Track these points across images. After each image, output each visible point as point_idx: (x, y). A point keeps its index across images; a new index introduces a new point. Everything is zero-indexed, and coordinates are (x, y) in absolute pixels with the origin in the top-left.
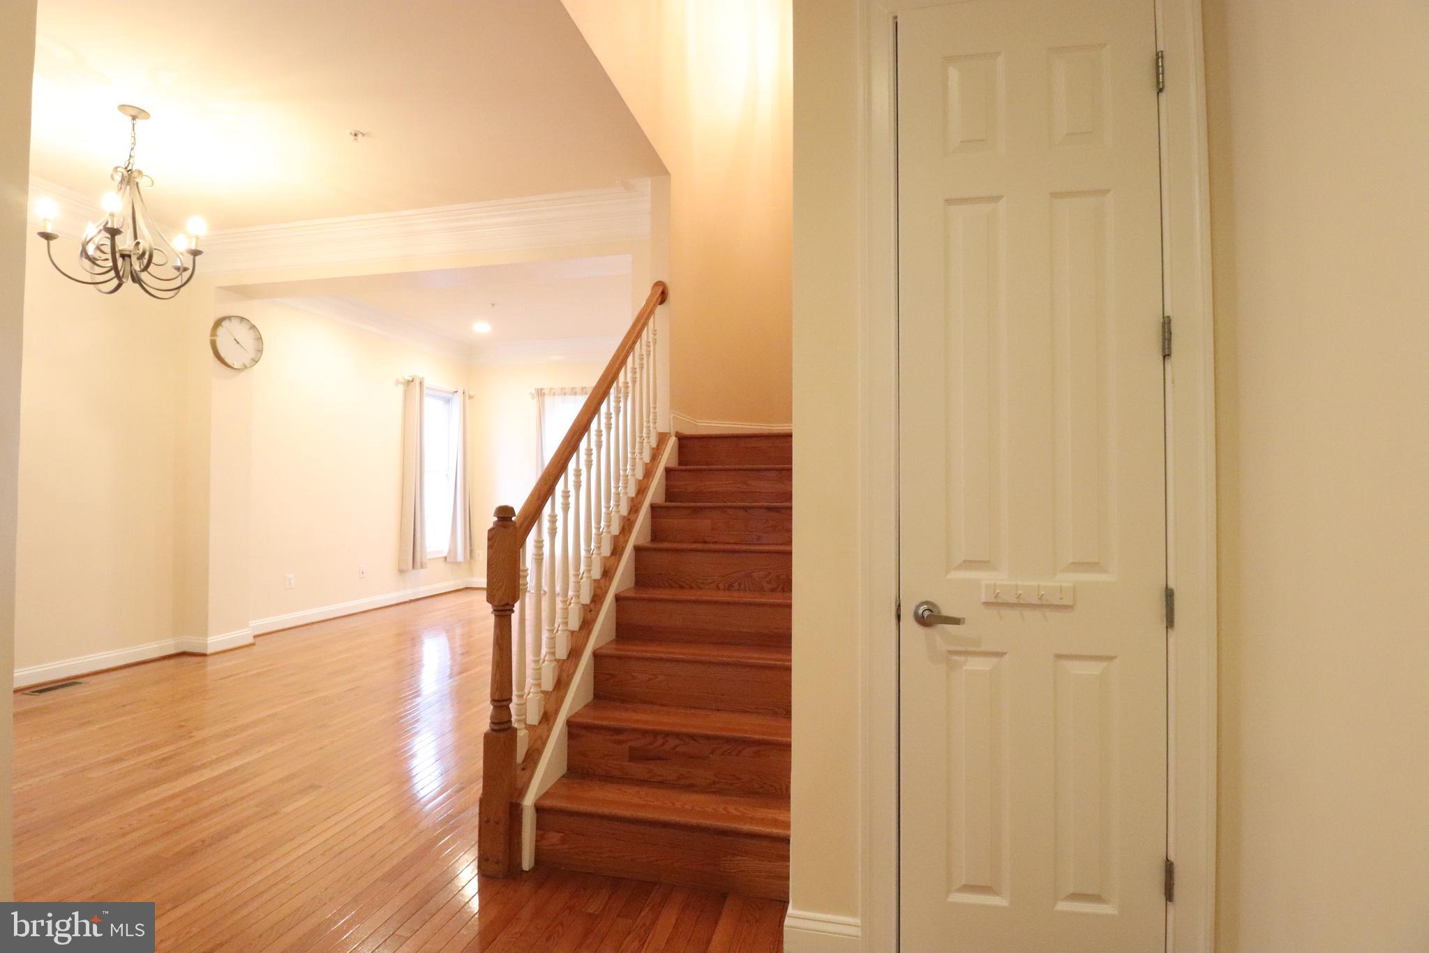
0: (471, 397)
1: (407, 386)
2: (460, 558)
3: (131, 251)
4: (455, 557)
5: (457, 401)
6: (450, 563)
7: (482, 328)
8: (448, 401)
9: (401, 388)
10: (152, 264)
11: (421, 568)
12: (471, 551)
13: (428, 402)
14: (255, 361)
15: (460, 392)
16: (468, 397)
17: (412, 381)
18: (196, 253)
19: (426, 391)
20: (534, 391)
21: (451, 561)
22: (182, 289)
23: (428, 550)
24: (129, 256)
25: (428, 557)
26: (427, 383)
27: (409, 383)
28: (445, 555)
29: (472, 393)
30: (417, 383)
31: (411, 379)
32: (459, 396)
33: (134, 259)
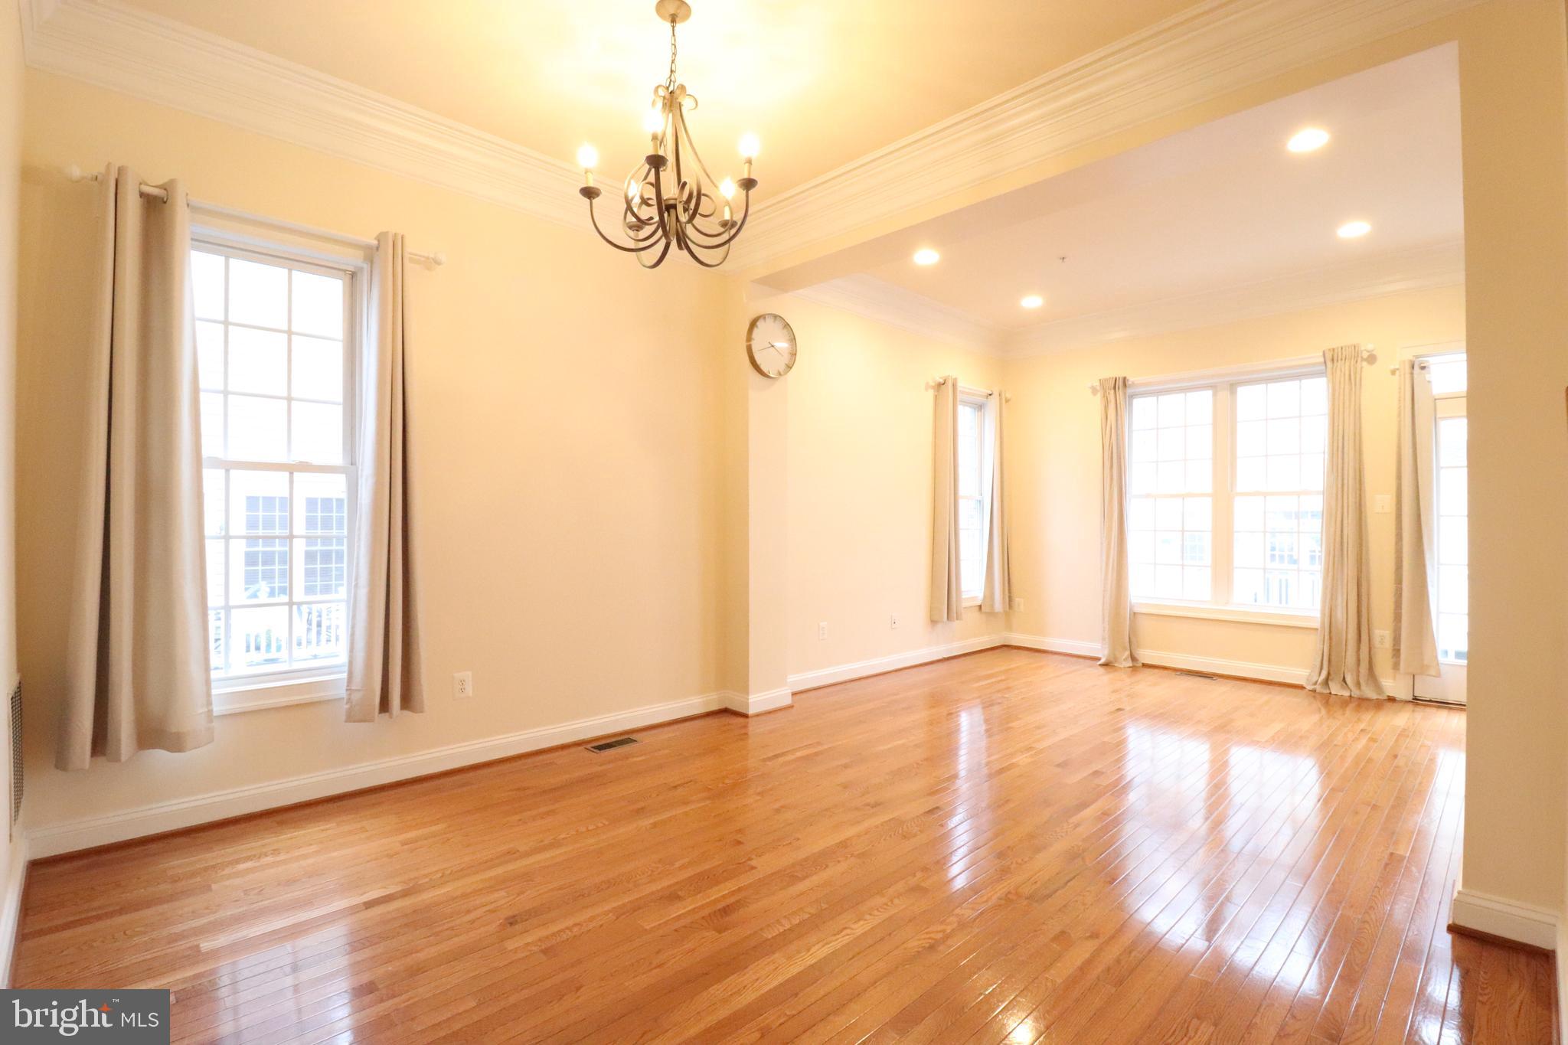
0: (1007, 401)
1: (938, 391)
2: (999, 605)
3: (676, 199)
4: (992, 606)
5: (993, 404)
6: (986, 613)
7: (1032, 302)
8: (980, 407)
9: (931, 393)
10: (698, 215)
11: (957, 619)
12: (1010, 598)
13: (961, 409)
14: (789, 367)
15: (996, 394)
16: (1005, 401)
17: (944, 384)
18: (749, 184)
19: (959, 397)
20: (1097, 384)
21: (987, 611)
22: (732, 242)
23: (964, 596)
24: (674, 207)
25: (965, 604)
26: (960, 384)
27: (941, 385)
28: (979, 603)
29: (1008, 396)
30: (950, 384)
31: (942, 381)
32: (995, 400)
33: (680, 208)
